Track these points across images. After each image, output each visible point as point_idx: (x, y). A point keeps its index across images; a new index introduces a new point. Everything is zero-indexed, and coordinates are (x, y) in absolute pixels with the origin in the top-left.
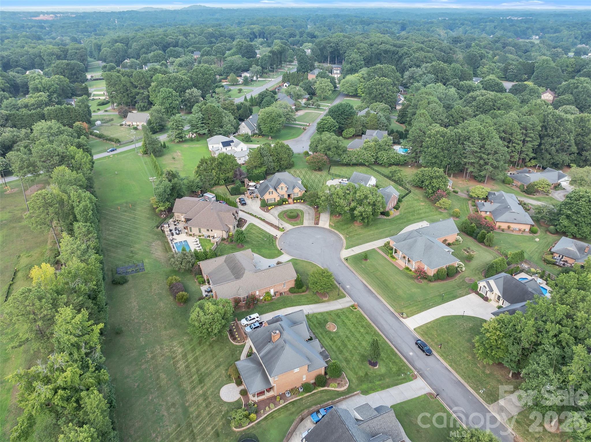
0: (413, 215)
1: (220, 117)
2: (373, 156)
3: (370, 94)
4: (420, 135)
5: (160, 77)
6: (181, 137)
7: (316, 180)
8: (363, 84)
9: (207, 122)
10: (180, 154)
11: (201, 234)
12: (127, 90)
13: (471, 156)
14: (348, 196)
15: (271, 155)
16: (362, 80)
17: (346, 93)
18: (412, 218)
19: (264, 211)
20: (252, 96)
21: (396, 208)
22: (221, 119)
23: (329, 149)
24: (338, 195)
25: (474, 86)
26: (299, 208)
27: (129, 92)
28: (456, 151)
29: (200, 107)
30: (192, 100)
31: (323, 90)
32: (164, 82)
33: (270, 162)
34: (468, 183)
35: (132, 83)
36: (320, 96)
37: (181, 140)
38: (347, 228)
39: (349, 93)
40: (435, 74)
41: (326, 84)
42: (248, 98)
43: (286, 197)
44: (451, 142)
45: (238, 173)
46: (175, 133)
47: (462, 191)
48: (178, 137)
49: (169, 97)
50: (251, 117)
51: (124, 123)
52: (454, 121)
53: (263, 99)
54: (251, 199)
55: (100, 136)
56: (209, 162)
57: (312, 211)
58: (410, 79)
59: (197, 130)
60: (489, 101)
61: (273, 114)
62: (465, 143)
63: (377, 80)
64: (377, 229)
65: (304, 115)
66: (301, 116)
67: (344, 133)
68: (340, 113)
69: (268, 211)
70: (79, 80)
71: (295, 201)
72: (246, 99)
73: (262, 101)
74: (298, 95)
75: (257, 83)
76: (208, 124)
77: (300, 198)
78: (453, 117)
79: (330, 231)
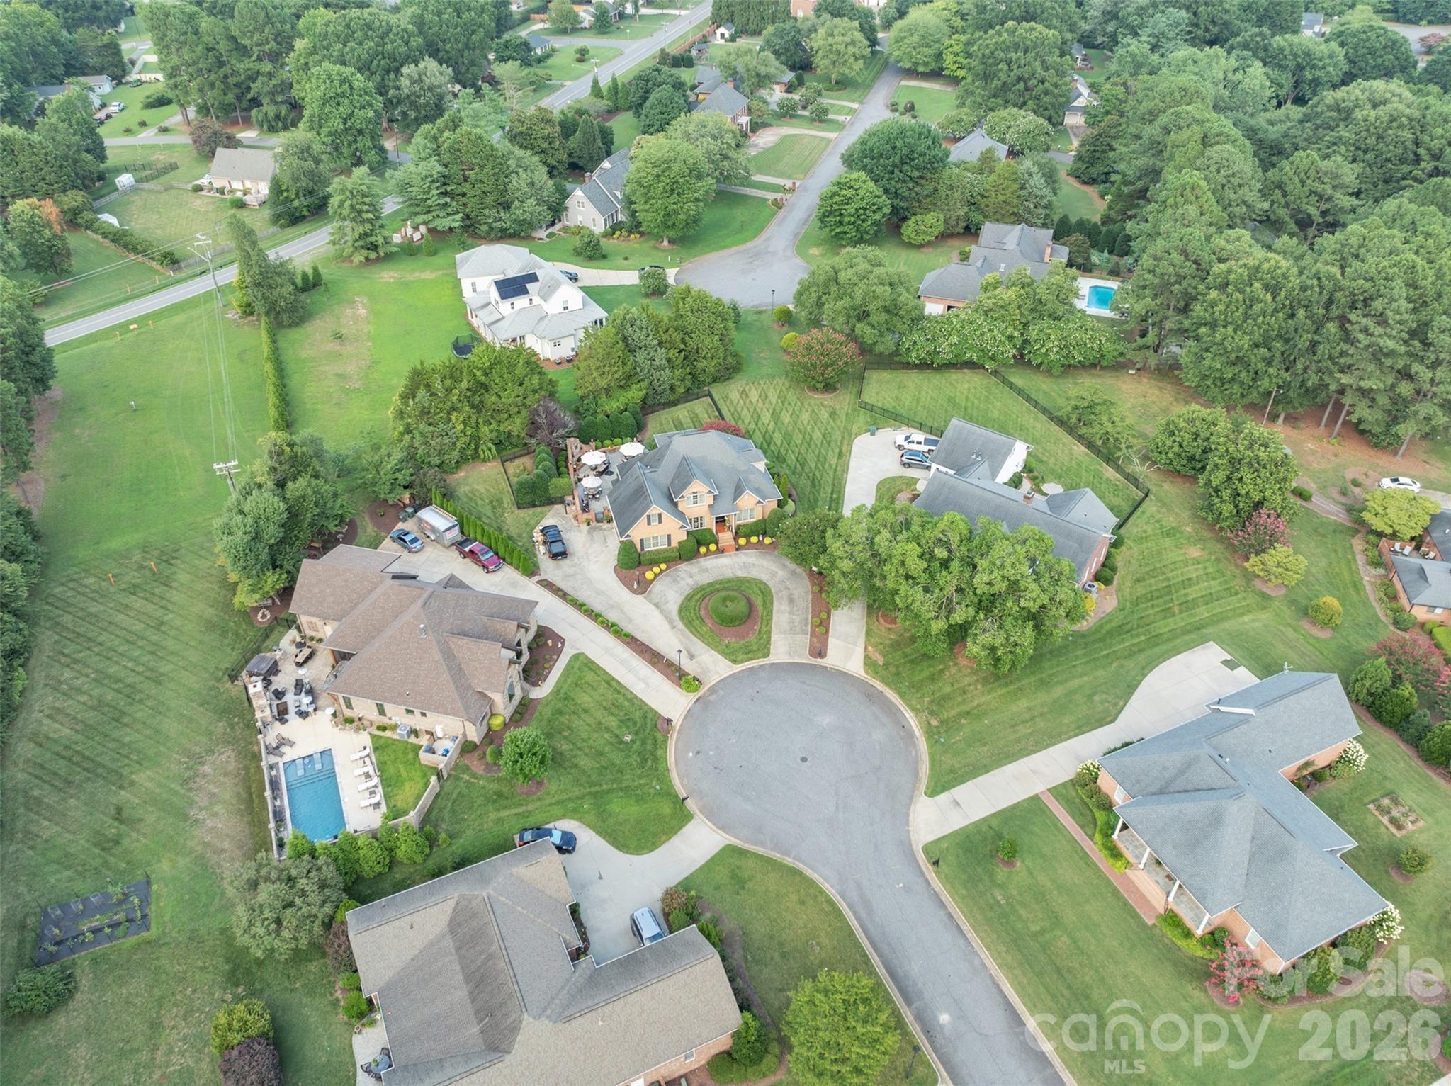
0: (1167, 612)
1: (502, 170)
2: (1011, 338)
3: (987, 77)
4: (1181, 272)
5: (320, 22)
6: (374, 247)
7: (817, 435)
8: (963, 38)
9: (460, 191)
10: (363, 312)
11: (385, 720)
12: (221, 64)
13: (1371, 367)
14: (943, 576)
15: (660, 344)
16: (958, 22)
17: (908, 65)
18: (1163, 626)
19: (630, 588)
20: (614, 80)
21: (1104, 575)
22: (502, 179)
23: (864, 316)
24: (903, 563)
25: (1318, 55)
26: (755, 574)
27: (226, 69)
28: (1314, 344)
29: (435, 138)
30: (422, 100)
31: (838, 58)
32: (333, 38)
33: (659, 368)
34: (1340, 450)
35: (233, 39)
36: (828, 78)
37: (373, 255)
38: (932, 679)
39: (915, 64)
40: (1188, 8)
41: (848, 39)
42: (605, 83)
43: (709, 523)
44: (1301, 313)
45: (542, 420)
46: (352, 231)
47: (1323, 488)
48: (362, 247)
49: (343, 95)
50: (606, 164)
51: (204, 181)
52: (1287, 205)
53: (647, 92)
54: (584, 527)
55: (118, 239)
56: (438, 386)
57: (802, 589)
58: (1107, 22)
59: (429, 217)
60: (1401, 126)
61: (676, 168)
62: (1353, 317)
63: (1012, 32)
64: (1043, 684)
65: (778, 145)
66: (767, 151)
67: (908, 229)
68: (897, 159)
69: (642, 587)
70: (101, 14)
71: (742, 541)
72: (596, 91)
73: (645, 99)
74: (758, 75)
75: (637, 24)
76: (464, 195)
77: (761, 529)
78: (1285, 195)
79: (871, 696)
